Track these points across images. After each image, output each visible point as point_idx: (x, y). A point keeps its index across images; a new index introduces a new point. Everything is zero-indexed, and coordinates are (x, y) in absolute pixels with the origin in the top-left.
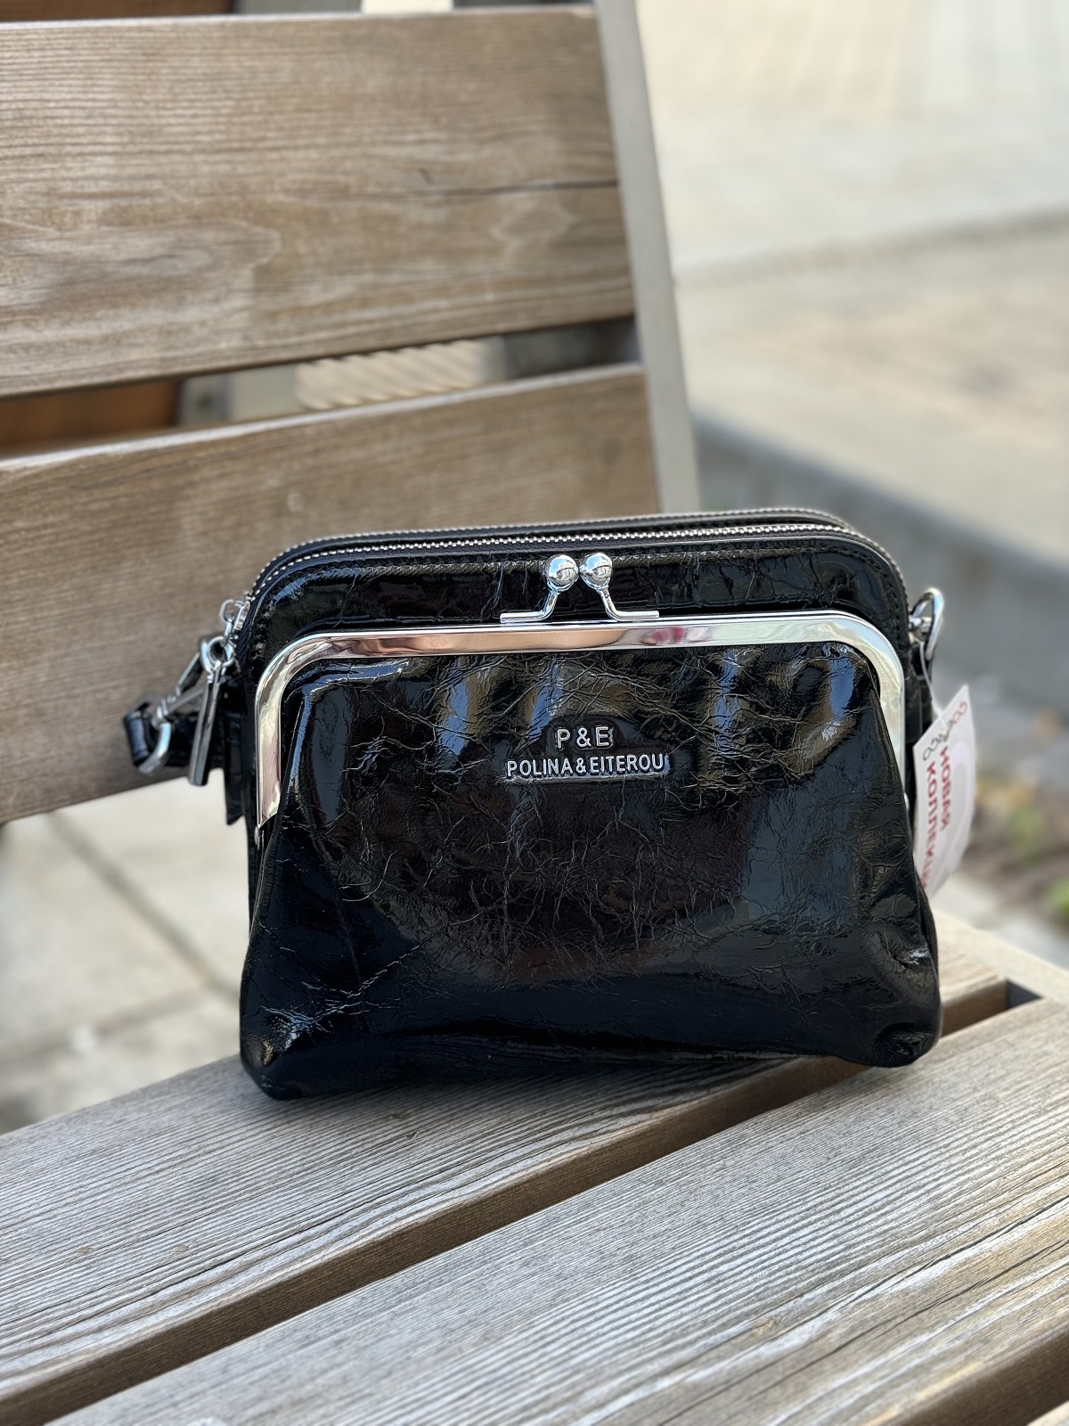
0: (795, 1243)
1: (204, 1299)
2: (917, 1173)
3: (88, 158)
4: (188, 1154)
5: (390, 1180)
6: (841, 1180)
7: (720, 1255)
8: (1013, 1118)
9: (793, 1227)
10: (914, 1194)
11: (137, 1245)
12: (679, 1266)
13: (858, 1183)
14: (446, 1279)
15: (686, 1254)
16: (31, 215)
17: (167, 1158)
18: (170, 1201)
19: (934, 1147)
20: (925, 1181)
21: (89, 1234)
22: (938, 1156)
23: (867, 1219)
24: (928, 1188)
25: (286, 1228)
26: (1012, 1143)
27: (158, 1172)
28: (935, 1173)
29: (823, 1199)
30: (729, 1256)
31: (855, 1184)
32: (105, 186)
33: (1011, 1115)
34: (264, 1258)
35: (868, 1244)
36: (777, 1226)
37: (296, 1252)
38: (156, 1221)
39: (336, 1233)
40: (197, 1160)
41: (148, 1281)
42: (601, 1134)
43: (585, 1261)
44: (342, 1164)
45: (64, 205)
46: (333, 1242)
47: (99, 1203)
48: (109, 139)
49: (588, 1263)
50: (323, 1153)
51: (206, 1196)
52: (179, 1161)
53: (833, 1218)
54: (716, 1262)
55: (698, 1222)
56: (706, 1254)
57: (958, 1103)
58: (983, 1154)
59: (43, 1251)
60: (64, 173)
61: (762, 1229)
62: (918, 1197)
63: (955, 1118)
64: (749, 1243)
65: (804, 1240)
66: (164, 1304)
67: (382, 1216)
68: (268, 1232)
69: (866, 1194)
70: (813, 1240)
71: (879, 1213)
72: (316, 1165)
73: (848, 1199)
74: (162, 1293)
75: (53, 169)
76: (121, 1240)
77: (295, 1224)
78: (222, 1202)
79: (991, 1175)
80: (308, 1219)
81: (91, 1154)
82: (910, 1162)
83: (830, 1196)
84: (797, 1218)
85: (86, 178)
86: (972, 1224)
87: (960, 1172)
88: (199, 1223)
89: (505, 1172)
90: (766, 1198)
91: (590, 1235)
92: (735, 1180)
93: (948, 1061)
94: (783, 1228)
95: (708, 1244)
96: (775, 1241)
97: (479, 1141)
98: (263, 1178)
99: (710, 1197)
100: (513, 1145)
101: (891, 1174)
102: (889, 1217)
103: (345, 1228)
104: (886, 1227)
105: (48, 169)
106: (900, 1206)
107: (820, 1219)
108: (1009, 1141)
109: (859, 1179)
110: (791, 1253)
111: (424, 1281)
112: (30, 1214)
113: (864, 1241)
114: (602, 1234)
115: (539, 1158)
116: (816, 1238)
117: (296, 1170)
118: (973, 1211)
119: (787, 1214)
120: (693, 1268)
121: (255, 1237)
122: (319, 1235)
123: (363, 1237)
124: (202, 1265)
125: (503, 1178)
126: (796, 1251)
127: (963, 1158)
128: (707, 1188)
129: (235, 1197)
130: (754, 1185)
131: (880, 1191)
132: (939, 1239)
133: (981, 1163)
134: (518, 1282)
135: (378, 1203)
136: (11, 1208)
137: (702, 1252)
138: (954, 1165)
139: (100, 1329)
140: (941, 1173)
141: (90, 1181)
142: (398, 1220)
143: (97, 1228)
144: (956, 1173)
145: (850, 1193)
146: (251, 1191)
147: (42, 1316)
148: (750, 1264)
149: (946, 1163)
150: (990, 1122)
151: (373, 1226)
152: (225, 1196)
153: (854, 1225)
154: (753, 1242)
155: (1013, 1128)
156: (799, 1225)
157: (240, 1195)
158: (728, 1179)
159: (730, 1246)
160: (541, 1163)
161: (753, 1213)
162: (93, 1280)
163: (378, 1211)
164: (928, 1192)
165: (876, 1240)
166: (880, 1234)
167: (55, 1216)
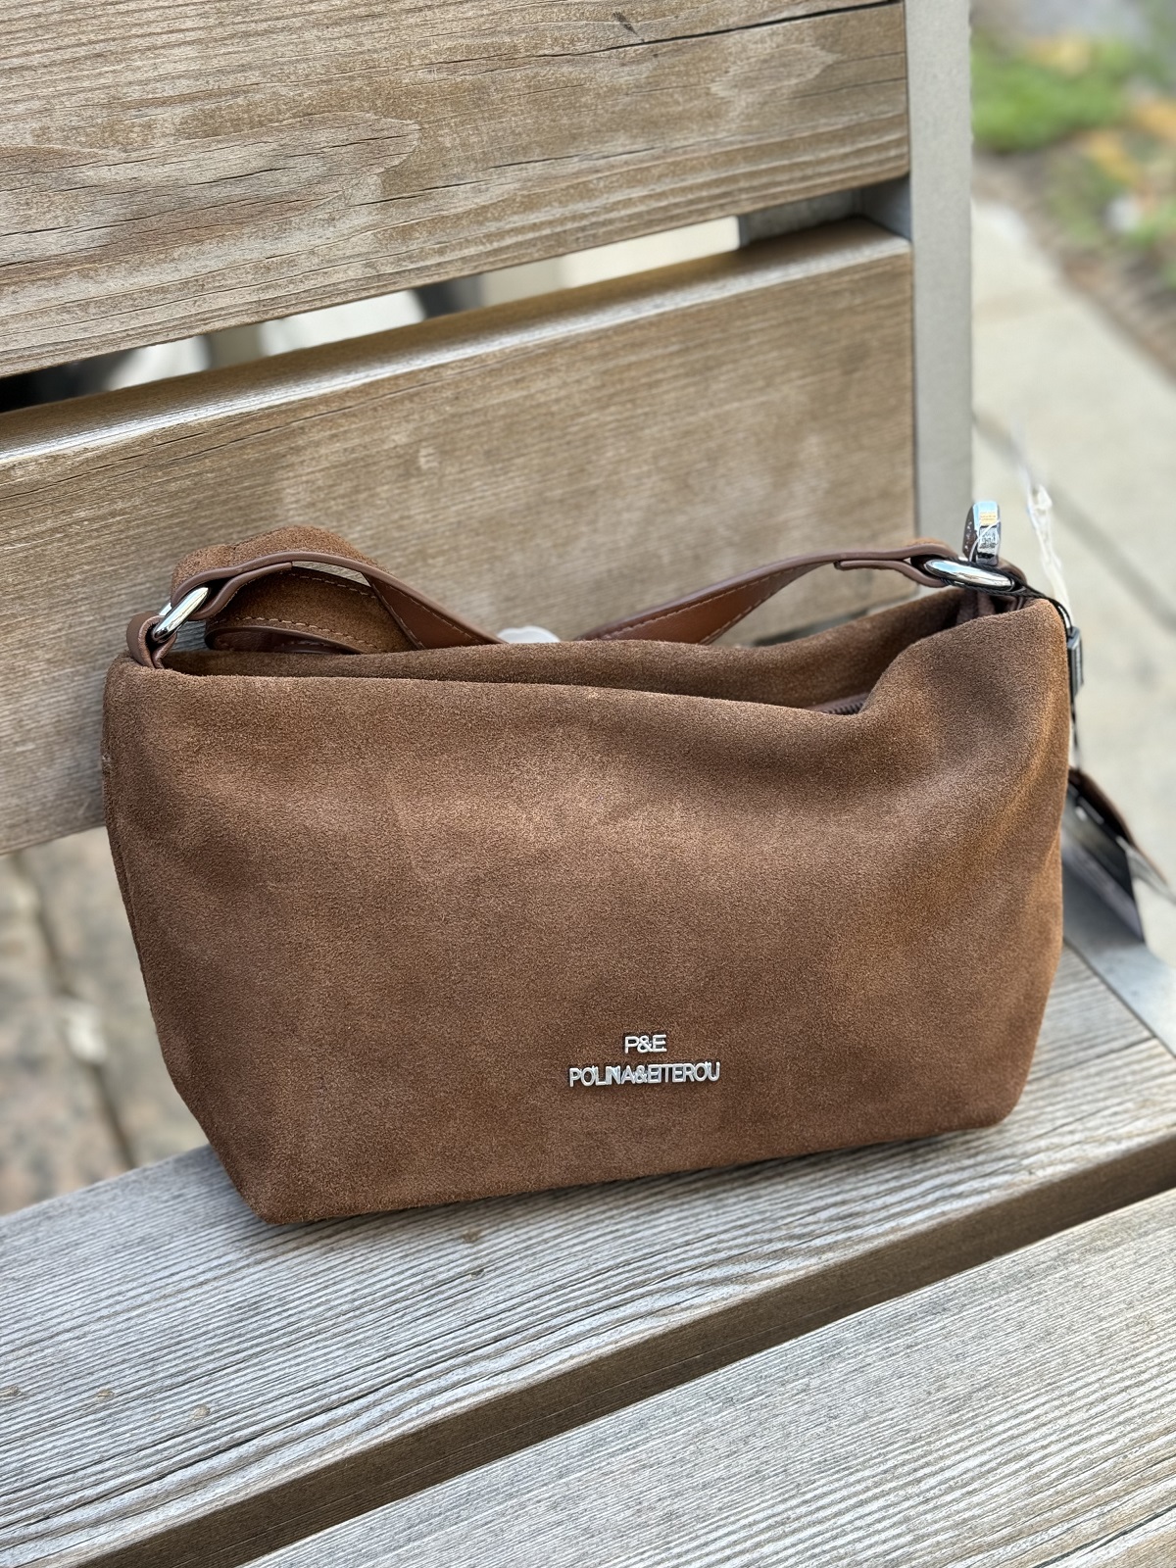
0: (858, 1523)
1: (209, 1496)
2: (1025, 1433)
3: (162, 51)
4: (238, 1260)
5: (437, 1344)
6: (936, 1430)
7: (769, 1528)
8: (1163, 1358)
9: (863, 1497)
10: (1014, 1467)
11: (159, 1396)
12: (720, 1538)
13: (955, 1438)
14: (464, 1514)
15: (732, 1519)
16: (87, 135)
17: (215, 1263)
18: (205, 1333)
19: (1057, 1393)
20: (1032, 1446)
21: (114, 1370)
22: (1057, 1408)
23: (948, 1498)
24: (1031, 1458)
25: (314, 1401)
26: (1150, 1401)
27: (202, 1284)
28: (1045, 1437)
29: (907, 1457)
30: (779, 1530)
31: (949, 1440)
32: (184, 86)
33: (1161, 1354)
34: (282, 1444)
35: (940, 1538)
36: (845, 1492)
37: (317, 1442)
38: (185, 1362)
39: (365, 1419)
40: (245, 1272)
41: (159, 1457)
42: (683, 1310)
43: (619, 1512)
44: (394, 1308)
45: (129, 117)
46: (359, 1433)
47: (133, 1322)
48: (189, 24)
49: (622, 1515)
50: (378, 1286)
51: (243, 1331)
52: (226, 1270)
53: (910, 1490)
54: (762, 1537)
55: (757, 1472)
56: (755, 1523)
57: (1104, 1325)
58: (1110, 1414)
59: (64, 1388)
60: (130, 76)
61: (825, 1494)
62: (1015, 1472)
63: (1093, 1349)
64: (806, 1515)
65: (869, 1520)
66: (167, 1497)
67: (418, 1401)
68: (295, 1403)
69: (958, 1457)
70: (879, 1521)
71: (965, 1490)
72: (366, 1304)
73: (936, 1461)
74: (169, 1478)
75: (114, 72)
76: (144, 1386)
77: (325, 1396)
78: (257, 1345)
79: (1110, 1449)
80: (340, 1391)
81: (139, 1244)
82: (1022, 1413)
83: (915, 1454)
84: (869, 1483)
85: (160, 79)
86: (1067, 1526)
87: (1076, 1438)
88: (228, 1374)
89: (565, 1354)
90: (843, 1446)
91: (634, 1472)
92: (814, 1412)
93: (1111, 1253)
94: (849, 1497)
95: (760, 1509)
96: (836, 1515)
97: (547, 1297)
98: (308, 1313)
99: (779, 1435)
100: (582, 1311)
101: (994, 1431)
102: (975, 1499)
103: (376, 1413)
104: (967, 1515)
105: (108, 74)
106: (992, 1483)
107: (895, 1489)
108: (1148, 1395)
109: (956, 1432)
110: (850, 1537)
111: (440, 1514)
112: (61, 1328)
113: (936, 1533)
114: (647, 1472)
115: (605, 1337)
116: (884, 1518)
117: (345, 1307)
118: (1072, 1506)
119: (859, 1475)
120: (735, 1543)
121: (280, 1409)
122: (346, 1419)
123: (392, 1429)
124: (217, 1443)
125: (561, 1362)
126: (856, 1535)
127: (1086, 1416)
128: (780, 1419)
129: (272, 1340)
130: (834, 1423)
131: (975, 1455)
132: (1023, 1544)
133: (1104, 1427)
134: (540, 1532)
135: (418, 1380)
136: (43, 1313)
137: (751, 1519)
138: (1073, 1426)
139: (98, 1522)
140: (1053, 1438)
141: (130, 1286)
142: (434, 1409)
143: (124, 1361)
144: (1071, 1440)
145: (941, 1453)
146: (291, 1333)
147: (44, 1489)
148: (801, 1547)
149: (1063, 1422)
150: (1133, 1362)
151: (406, 1415)
152: (262, 1335)
153: (931, 1505)
154: (811, 1513)
155: (1158, 1376)
156: (870, 1494)
157: (278, 1338)
158: (807, 1408)
159: (785, 1515)
160: (606, 1345)
161: (822, 1468)
162: (105, 1442)
163: (416, 1393)
164: (1031, 1465)
165: (951, 1533)
166: (956, 1525)
167: (84, 1335)
